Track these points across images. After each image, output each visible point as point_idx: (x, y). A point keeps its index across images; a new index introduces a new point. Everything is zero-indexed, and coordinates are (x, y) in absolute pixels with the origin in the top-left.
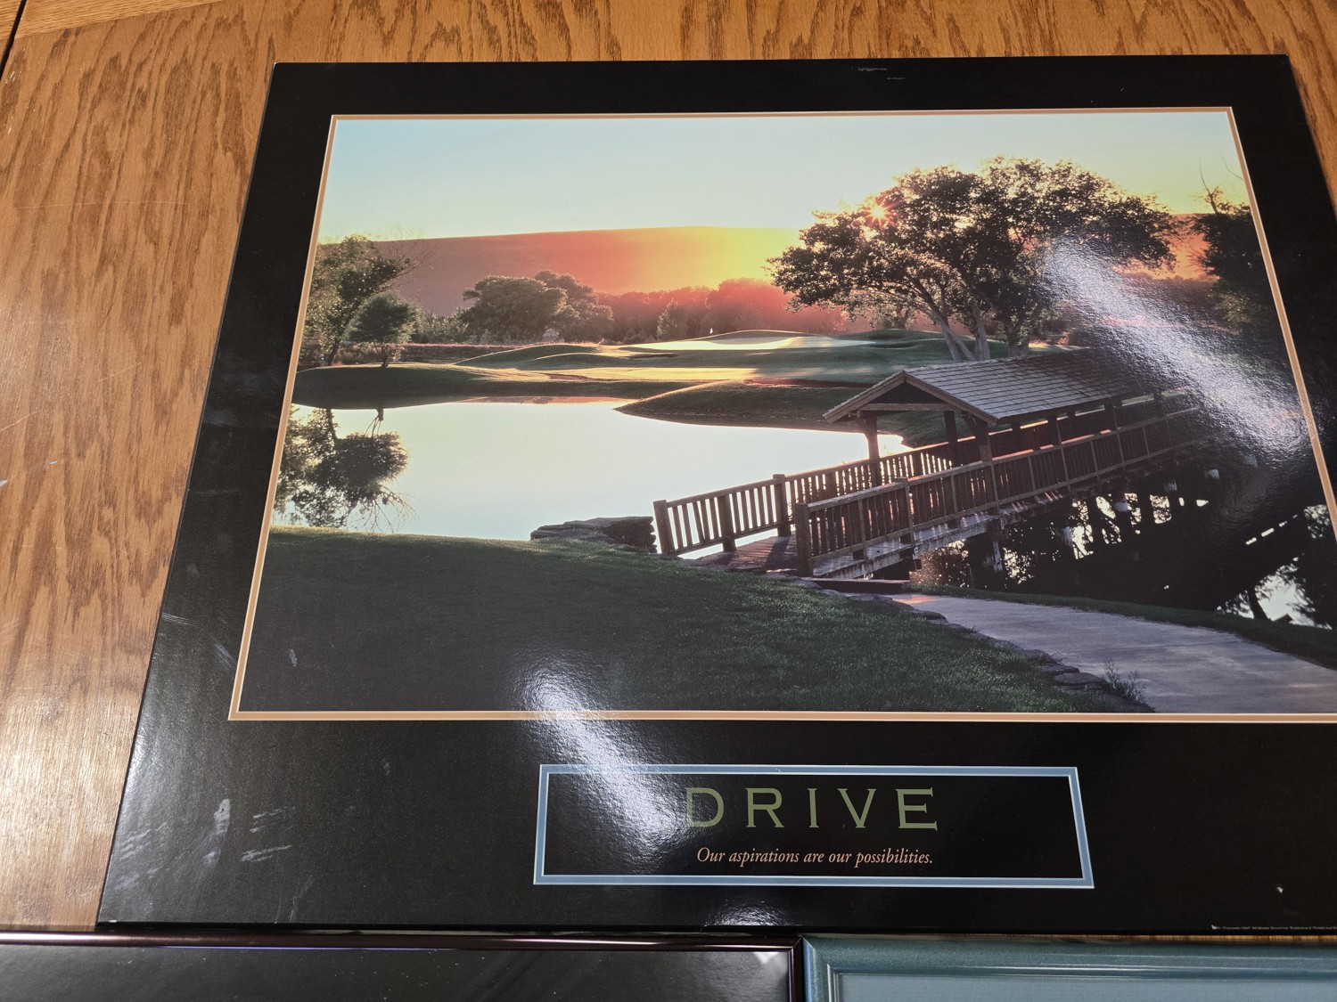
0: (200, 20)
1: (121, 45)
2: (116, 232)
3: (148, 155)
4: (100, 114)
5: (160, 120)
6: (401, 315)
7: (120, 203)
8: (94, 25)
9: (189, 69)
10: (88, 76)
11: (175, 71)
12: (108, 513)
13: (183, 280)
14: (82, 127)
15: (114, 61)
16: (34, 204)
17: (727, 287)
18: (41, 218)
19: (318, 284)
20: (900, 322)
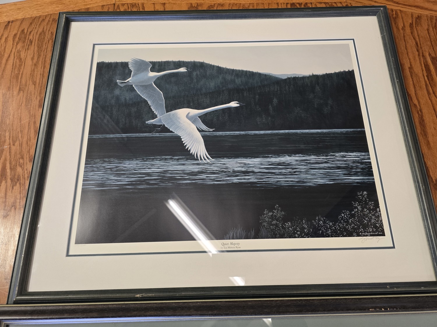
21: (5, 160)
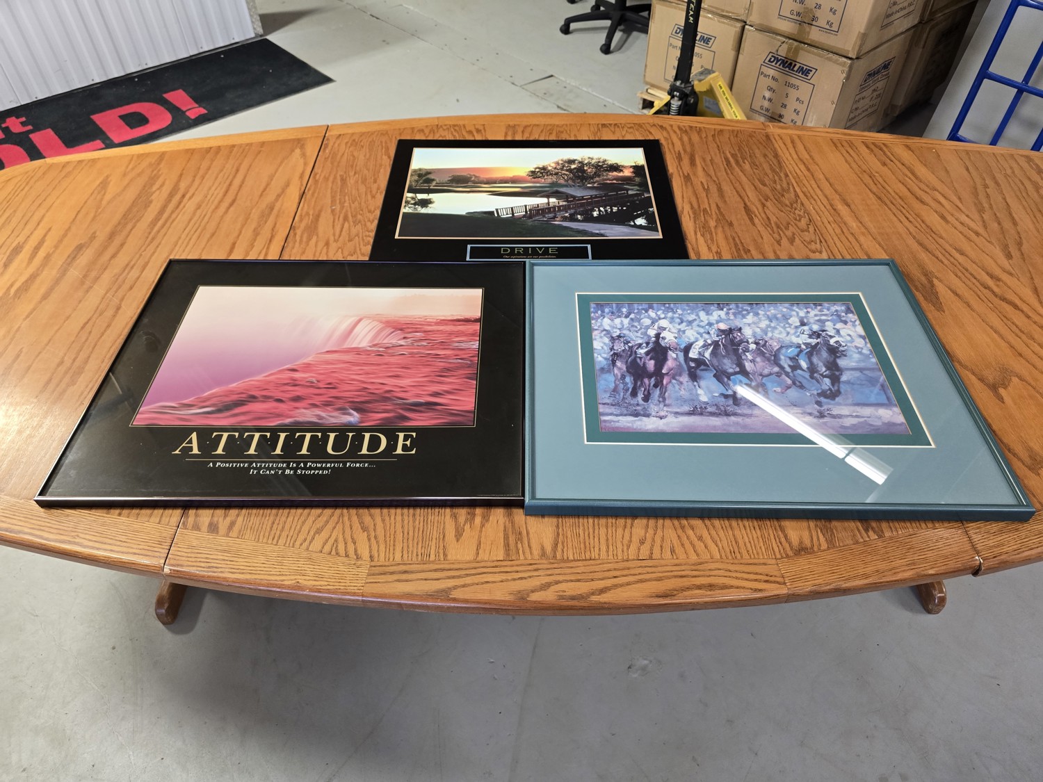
0: (376, 134)
1: (356, 137)
2: (358, 168)
3: (365, 156)
4: (351, 149)
5: (367, 150)
6: (433, 180)
7: (358, 164)
8: (347, 134)
9: (374, 142)
10: (347, 143)
11: (370, 142)
12: (361, 212)
13: (376, 176)
14: (347, 151)
15: (354, 140)
16: (336, 164)
17: (514, 176)
18: (338, 166)
19: (412, 175)
20: (557, 182)
21: (347, 211)
